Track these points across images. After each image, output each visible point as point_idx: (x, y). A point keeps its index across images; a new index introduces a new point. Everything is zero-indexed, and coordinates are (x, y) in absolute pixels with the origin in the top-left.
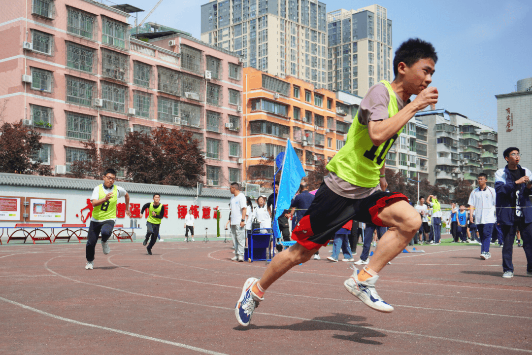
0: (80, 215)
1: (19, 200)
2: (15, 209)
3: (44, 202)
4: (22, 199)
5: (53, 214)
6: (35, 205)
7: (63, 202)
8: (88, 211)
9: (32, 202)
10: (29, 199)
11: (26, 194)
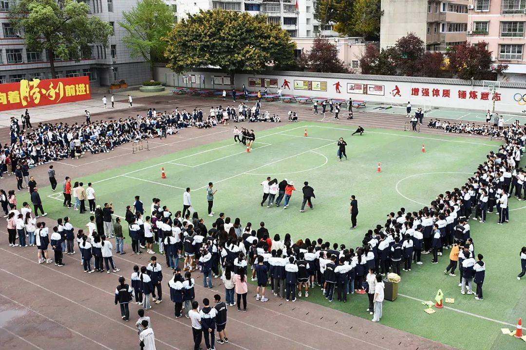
0: (392, 93)
1: (362, 85)
2: (361, 89)
3: (374, 86)
4: (364, 85)
5: (379, 92)
6: (370, 88)
7: (383, 87)
8: (396, 91)
9: (368, 86)
10: (367, 85)
11: (365, 82)
